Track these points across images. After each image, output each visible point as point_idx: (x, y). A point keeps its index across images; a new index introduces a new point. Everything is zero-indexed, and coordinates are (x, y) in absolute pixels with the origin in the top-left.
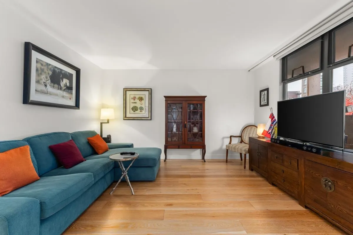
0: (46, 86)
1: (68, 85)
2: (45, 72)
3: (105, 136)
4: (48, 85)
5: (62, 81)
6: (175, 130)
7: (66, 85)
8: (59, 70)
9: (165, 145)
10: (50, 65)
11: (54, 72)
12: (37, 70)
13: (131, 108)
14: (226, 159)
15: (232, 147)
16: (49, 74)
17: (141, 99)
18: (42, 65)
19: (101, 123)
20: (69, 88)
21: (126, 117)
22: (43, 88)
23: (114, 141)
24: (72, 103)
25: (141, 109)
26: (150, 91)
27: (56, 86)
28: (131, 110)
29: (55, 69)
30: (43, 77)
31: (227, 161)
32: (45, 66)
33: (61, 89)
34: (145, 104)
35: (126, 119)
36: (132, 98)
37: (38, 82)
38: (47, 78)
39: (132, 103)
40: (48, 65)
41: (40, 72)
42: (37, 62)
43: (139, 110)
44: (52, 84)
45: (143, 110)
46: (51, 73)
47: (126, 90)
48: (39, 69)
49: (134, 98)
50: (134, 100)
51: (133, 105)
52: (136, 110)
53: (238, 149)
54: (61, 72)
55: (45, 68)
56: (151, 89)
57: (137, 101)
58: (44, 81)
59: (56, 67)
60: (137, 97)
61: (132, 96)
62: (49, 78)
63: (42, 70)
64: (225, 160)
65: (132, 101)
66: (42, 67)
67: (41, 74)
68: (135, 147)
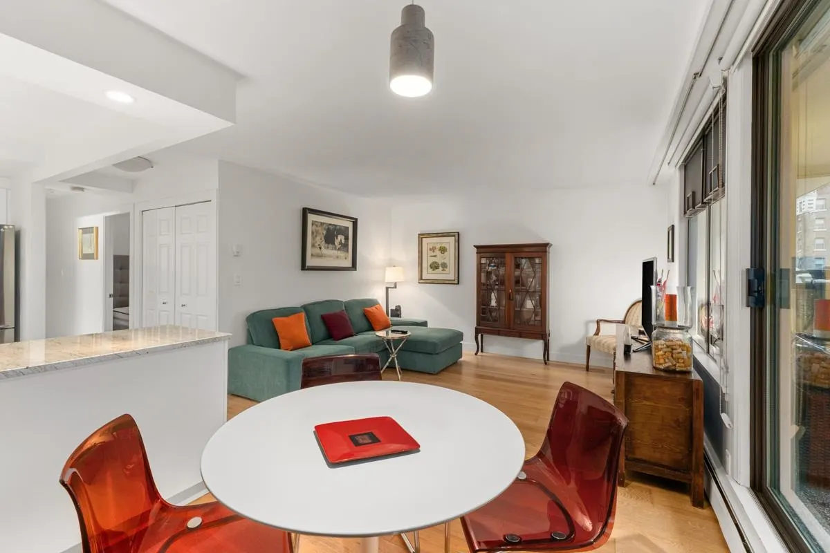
0: (320, 248)
1: (343, 241)
2: (320, 234)
3: (392, 307)
4: (323, 247)
5: (337, 239)
6: (493, 303)
7: (340, 243)
8: (334, 227)
9: (476, 328)
10: (324, 224)
11: (328, 230)
12: (313, 233)
13: (429, 265)
14: (585, 363)
16: (323, 234)
17: (443, 250)
18: (317, 226)
19: (387, 288)
20: (344, 246)
21: (421, 279)
22: (318, 251)
23: (406, 315)
24: (348, 264)
25: (444, 266)
26: (457, 236)
27: (330, 246)
28: (429, 268)
29: (329, 226)
30: (318, 238)
31: (587, 368)
32: (320, 226)
33: (335, 249)
34: (450, 258)
35: (421, 281)
36: (430, 250)
37: (313, 246)
38: (321, 239)
39: (431, 256)
40: (322, 224)
41: (315, 234)
42: (312, 225)
43: (441, 268)
44: (326, 245)
45: (446, 268)
46: (325, 232)
47: (421, 236)
48: (314, 231)
49: (433, 249)
50: (434, 252)
51: (432, 260)
52: (437, 269)
54: (336, 228)
55: (320, 229)
56: (458, 233)
57: (438, 253)
58: (318, 243)
59: (330, 224)
60: (438, 246)
61: (430, 246)
62: (323, 239)
63: (317, 232)
64: (585, 367)
65: (431, 253)
66: (317, 229)
67: (316, 236)
68: (429, 325)
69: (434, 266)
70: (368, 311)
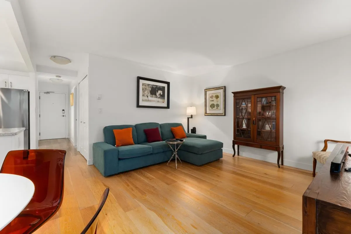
0: (148, 97)
1: (162, 94)
2: (147, 90)
3: (191, 128)
4: (149, 96)
5: (158, 92)
7: (160, 94)
8: (156, 86)
9: (233, 141)
10: (150, 85)
11: (152, 88)
12: (143, 89)
13: (210, 105)
15: (317, 155)
16: (149, 90)
17: (217, 97)
18: (145, 86)
19: (188, 118)
20: (162, 96)
21: (206, 113)
22: (146, 98)
23: (199, 132)
24: (165, 105)
27: (154, 96)
28: (210, 107)
29: (153, 86)
30: (146, 92)
31: (314, 174)
32: (147, 86)
33: (157, 97)
34: (221, 101)
35: (206, 115)
36: (211, 97)
37: (143, 95)
38: (148, 92)
39: (211, 101)
40: (149, 85)
41: (144, 90)
42: (143, 85)
43: (216, 107)
44: (152, 95)
45: (219, 107)
46: (150, 89)
47: (206, 90)
48: (144, 89)
49: (212, 97)
51: (211, 103)
52: (214, 107)
53: (323, 158)
54: (157, 87)
55: (147, 87)
56: (225, 87)
57: (214, 99)
58: (147, 94)
59: (153, 85)
60: (214, 95)
61: (210, 95)
62: (149, 92)
63: (146, 89)
65: (211, 99)
66: (146, 87)
67: (145, 91)
68: (208, 138)
69: (212, 106)
70: (173, 129)
